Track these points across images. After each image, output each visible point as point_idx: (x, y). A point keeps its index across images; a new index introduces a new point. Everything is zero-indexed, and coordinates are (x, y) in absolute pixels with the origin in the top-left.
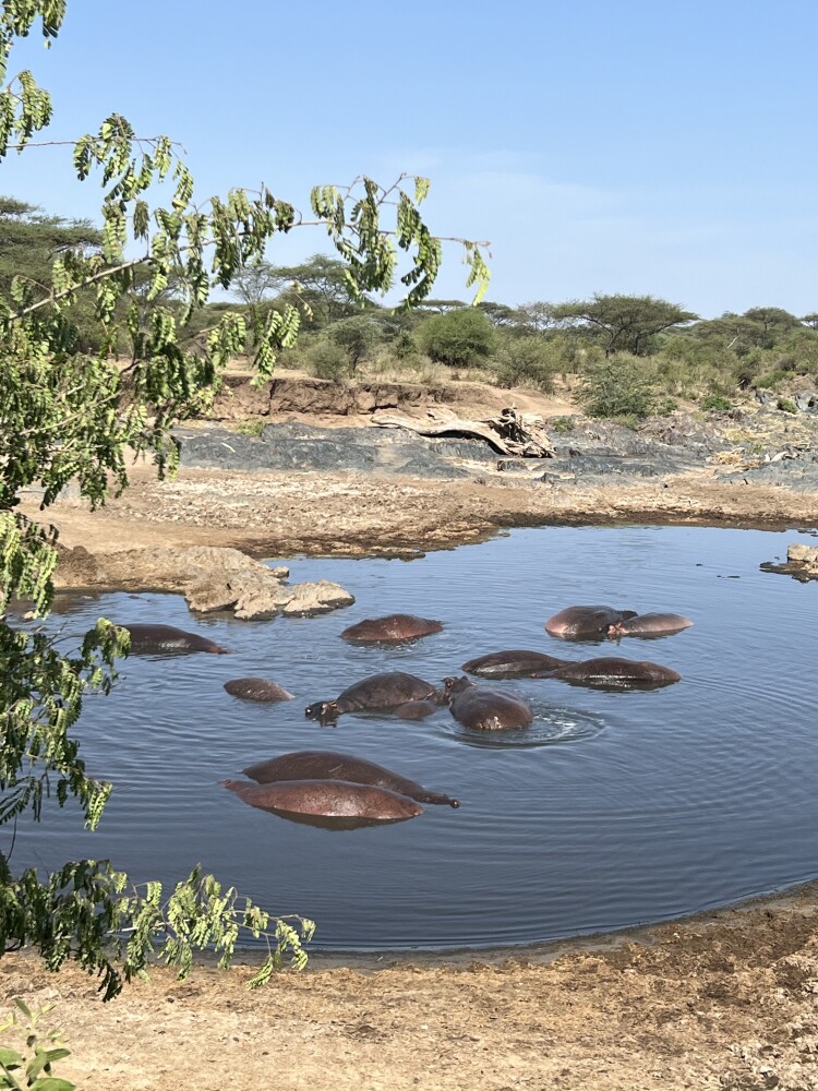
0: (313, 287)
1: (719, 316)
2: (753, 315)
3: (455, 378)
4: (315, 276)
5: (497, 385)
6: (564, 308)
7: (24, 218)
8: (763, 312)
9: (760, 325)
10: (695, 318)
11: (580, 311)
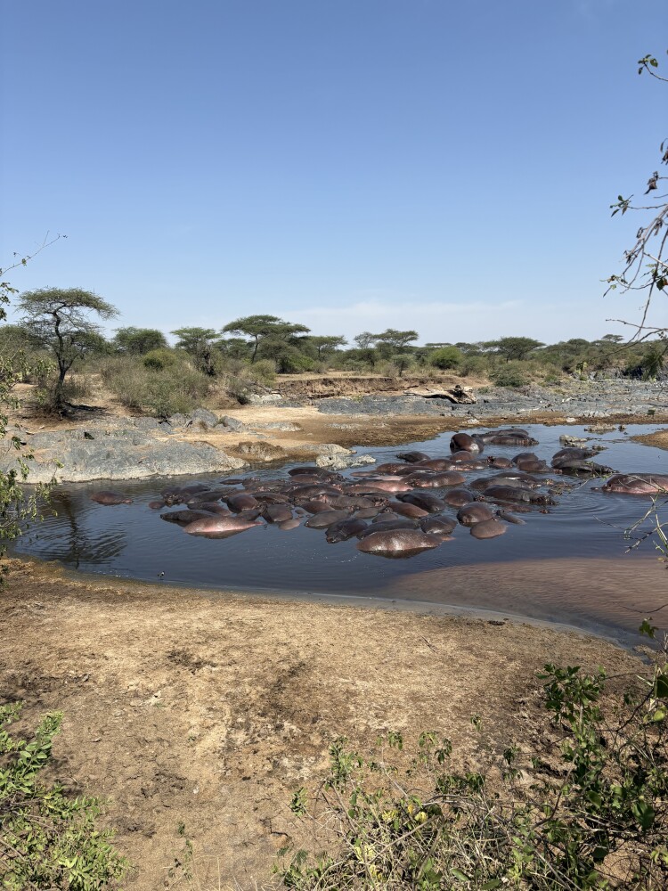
0: (387, 341)
1: (557, 343)
2: (572, 342)
3: (443, 373)
4: (388, 337)
5: (460, 376)
6: (488, 343)
7: (277, 323)
8: (575, 340)
9: (574, 346)
10: (544, 345)
11: (494, 344)
